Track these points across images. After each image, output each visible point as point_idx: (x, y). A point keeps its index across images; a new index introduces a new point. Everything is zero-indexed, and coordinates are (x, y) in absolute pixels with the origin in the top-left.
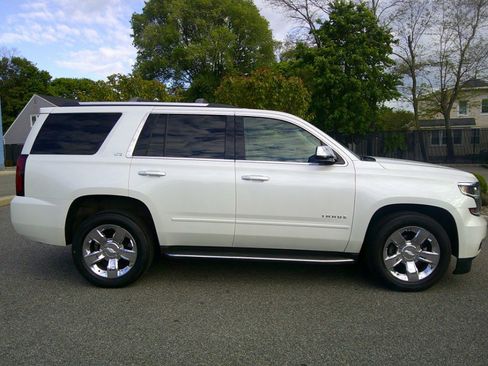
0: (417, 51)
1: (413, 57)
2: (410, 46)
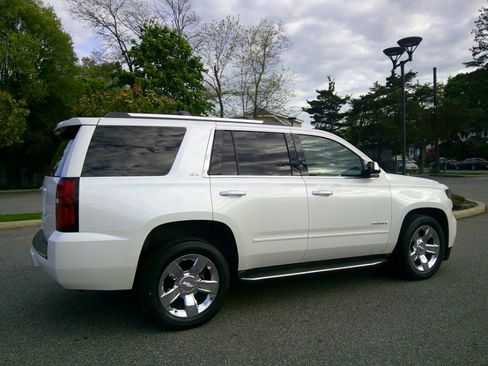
0: (222, 80)
1: (219, 86)
2: (216, 75)
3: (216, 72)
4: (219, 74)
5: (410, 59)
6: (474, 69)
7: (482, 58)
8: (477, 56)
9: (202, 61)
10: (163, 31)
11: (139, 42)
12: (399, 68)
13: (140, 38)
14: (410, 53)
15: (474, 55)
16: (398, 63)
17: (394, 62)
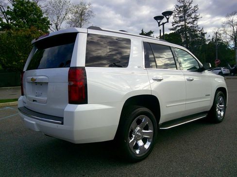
3: (57, 26)
4: (58, 27)
5: (168, 22)
6: (173, 32)
7: (176, 27)
8: (174, 26)
9: (48, 20)
10: (27, 2)
11: (12, 8)
12: (162, 26)
13: (13, 5)
14: (168, 19)
15: (173, 25)
16: (161, 23)
17: (159, 23)
